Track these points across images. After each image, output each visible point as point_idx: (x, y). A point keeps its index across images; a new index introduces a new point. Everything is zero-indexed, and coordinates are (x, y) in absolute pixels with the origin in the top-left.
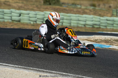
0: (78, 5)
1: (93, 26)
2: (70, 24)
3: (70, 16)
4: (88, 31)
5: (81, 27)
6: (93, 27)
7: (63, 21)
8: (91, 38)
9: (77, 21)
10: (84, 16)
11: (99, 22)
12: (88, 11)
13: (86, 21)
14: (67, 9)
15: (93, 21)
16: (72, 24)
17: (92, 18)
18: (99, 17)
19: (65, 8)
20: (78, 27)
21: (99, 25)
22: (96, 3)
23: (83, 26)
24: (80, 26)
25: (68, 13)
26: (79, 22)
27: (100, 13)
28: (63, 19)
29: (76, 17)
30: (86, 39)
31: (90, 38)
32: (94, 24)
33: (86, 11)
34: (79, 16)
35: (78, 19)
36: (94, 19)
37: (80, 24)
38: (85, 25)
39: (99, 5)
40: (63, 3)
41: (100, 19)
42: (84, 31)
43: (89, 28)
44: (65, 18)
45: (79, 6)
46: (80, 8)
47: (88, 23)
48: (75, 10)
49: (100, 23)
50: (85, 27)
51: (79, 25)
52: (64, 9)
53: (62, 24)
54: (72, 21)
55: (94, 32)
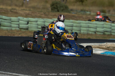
0: (87, 11)
1: (104, 33)
2: (79, 31)
3: (80, 23)
5: (92, 35)
9: (88, 28)
11: (111, 28)
13: (96, 28)
14: (76, 15)
15: (103, 27)
16: (82, 32)
17: (103, 25)
19: (73, 14)
20: (88, 34)
21: (111, 32)
22: (106, 9)
23: (93, 33)
24: (90, 33)
25: (77, 20)
26: (89, 28)
28: (72, 27)
29: (86, 24)
30: (98, 46)
31: (102, 45)
32: (105, 31)
34: (88, 23)
35: (89, 26)
36: (105, 26)
37: (90, 31)
38: (95, 32)
39: (109, 11)
40: (72, 10)
41: (111, 25)
44: (75, 24)
46: (90, 15)
47: (98, 29)
48: (84, 16)
49: (111, 29)
50: (96, 34)
52: (73, 16)
54: (81, 28)
55: (105, 39)
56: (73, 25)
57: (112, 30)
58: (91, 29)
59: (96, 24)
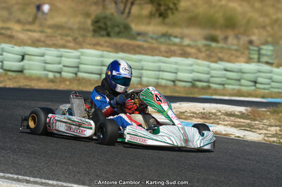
0: (176, 37)
1: (193, 83)
2: (139, 79)
3: (140, 61)
4: (176, 95)
5: (165, 87)
6: (194, 86)
9: (157, 73)
10: (173, 59)
11: (208, 73)
12: (193, 51)
13: (176, 73)
14: (146, 45)
15: (192, 71)
16: (145, 80)
17: (191, 65)
18: (206, 63)
19: (140, 43)
21: (208, 82)
22: (219, 34)
23: (170, 83)
24: (163, 82)
26: (161, 73)
27: (221, 55)
29: (154, 62)
32: (195, 79)
33: (189, 50)
34: (159, 61)
35: (160, 67)
36: (195, 67)
37: (162, 79)
38: (174, 81)
39: (226, 38)
40: (139, 34)
41: (209, 67)
43: (185, 87)
45: (177, 40)
47: (181, 75)
48: (163, 48)
49: (208, 76)
50: (175, 85)
51: (160, 81)
52: (139, 47)
54: (144, 72)
55: (191, 96)
57: (212, 77)
58: (165, 73)
59: (176, 63)
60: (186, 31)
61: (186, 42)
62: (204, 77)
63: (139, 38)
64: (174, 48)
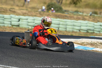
2: (65, 29)
3: (66, 22)
4: (81, 35)
5: (76, 32)
6: (87, 32)
7: (59, 26)
8: (79, 41)
9: (73, 27)
10: (79, 21)
11: (93, 27)
13: (80, 27)
15: (87, 26)
16: (68, 29)
17: (87, 24)
20: (73, 32)
21: (93, 30)
22: (98, 11)
24: (75, 30)
26: (74, 27)
27: (98, 20)
29: (72, 22)
31: (77, 41)
32: (88, 29)
33: (86, 17)
35: (74, 24)
36: (88, 25)
37: (75, 29)
38: (79, 30)
39: (101, 13)
41: (94, 24)
42: (77, 35)
43: (84, 32)
44: (61, 23)
45: (81, 14)
47: (82, 28)
49: (94, 28)
50: (80, 32)
51: (74, 30)
53: (59, 29)
54: (67, 26)
55: (86, 36)
56: (59, 23)
57: (95, 28)
58: (76, 27)
59: (80, 23)
60: (85, 10)
61: (85, 14)
62: (92, 28)
63: (66, 12)
64: (79, 17)
